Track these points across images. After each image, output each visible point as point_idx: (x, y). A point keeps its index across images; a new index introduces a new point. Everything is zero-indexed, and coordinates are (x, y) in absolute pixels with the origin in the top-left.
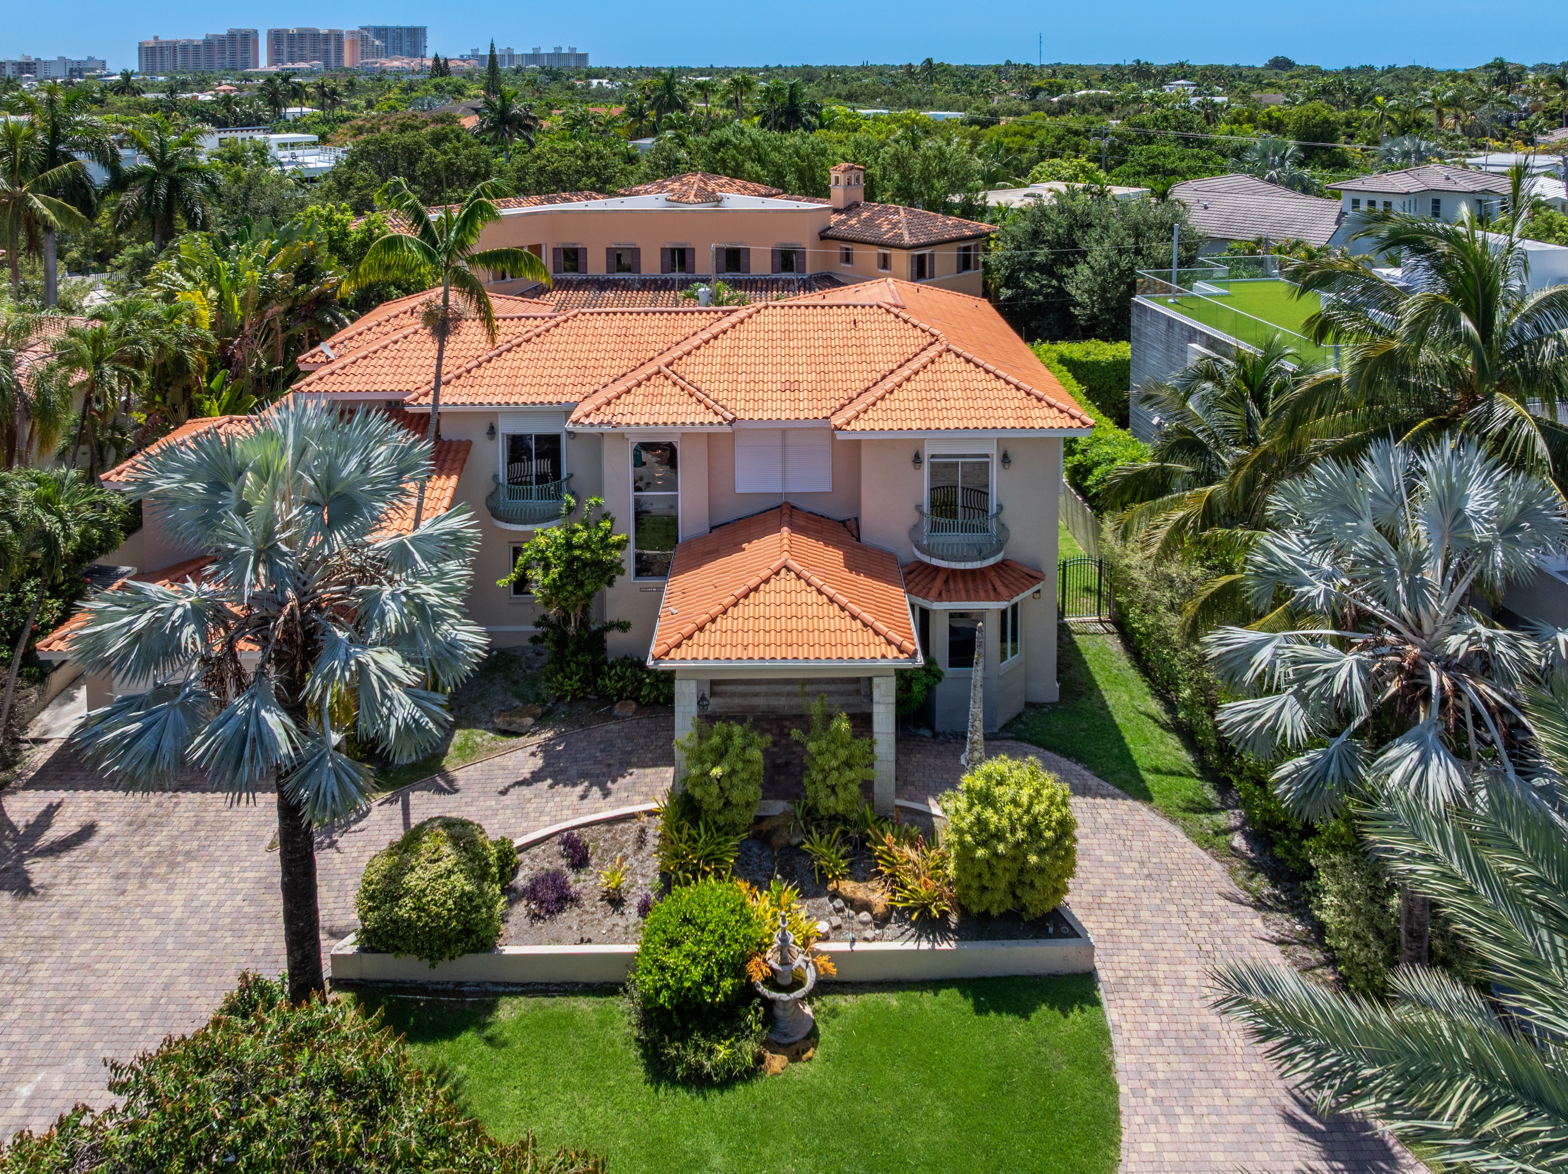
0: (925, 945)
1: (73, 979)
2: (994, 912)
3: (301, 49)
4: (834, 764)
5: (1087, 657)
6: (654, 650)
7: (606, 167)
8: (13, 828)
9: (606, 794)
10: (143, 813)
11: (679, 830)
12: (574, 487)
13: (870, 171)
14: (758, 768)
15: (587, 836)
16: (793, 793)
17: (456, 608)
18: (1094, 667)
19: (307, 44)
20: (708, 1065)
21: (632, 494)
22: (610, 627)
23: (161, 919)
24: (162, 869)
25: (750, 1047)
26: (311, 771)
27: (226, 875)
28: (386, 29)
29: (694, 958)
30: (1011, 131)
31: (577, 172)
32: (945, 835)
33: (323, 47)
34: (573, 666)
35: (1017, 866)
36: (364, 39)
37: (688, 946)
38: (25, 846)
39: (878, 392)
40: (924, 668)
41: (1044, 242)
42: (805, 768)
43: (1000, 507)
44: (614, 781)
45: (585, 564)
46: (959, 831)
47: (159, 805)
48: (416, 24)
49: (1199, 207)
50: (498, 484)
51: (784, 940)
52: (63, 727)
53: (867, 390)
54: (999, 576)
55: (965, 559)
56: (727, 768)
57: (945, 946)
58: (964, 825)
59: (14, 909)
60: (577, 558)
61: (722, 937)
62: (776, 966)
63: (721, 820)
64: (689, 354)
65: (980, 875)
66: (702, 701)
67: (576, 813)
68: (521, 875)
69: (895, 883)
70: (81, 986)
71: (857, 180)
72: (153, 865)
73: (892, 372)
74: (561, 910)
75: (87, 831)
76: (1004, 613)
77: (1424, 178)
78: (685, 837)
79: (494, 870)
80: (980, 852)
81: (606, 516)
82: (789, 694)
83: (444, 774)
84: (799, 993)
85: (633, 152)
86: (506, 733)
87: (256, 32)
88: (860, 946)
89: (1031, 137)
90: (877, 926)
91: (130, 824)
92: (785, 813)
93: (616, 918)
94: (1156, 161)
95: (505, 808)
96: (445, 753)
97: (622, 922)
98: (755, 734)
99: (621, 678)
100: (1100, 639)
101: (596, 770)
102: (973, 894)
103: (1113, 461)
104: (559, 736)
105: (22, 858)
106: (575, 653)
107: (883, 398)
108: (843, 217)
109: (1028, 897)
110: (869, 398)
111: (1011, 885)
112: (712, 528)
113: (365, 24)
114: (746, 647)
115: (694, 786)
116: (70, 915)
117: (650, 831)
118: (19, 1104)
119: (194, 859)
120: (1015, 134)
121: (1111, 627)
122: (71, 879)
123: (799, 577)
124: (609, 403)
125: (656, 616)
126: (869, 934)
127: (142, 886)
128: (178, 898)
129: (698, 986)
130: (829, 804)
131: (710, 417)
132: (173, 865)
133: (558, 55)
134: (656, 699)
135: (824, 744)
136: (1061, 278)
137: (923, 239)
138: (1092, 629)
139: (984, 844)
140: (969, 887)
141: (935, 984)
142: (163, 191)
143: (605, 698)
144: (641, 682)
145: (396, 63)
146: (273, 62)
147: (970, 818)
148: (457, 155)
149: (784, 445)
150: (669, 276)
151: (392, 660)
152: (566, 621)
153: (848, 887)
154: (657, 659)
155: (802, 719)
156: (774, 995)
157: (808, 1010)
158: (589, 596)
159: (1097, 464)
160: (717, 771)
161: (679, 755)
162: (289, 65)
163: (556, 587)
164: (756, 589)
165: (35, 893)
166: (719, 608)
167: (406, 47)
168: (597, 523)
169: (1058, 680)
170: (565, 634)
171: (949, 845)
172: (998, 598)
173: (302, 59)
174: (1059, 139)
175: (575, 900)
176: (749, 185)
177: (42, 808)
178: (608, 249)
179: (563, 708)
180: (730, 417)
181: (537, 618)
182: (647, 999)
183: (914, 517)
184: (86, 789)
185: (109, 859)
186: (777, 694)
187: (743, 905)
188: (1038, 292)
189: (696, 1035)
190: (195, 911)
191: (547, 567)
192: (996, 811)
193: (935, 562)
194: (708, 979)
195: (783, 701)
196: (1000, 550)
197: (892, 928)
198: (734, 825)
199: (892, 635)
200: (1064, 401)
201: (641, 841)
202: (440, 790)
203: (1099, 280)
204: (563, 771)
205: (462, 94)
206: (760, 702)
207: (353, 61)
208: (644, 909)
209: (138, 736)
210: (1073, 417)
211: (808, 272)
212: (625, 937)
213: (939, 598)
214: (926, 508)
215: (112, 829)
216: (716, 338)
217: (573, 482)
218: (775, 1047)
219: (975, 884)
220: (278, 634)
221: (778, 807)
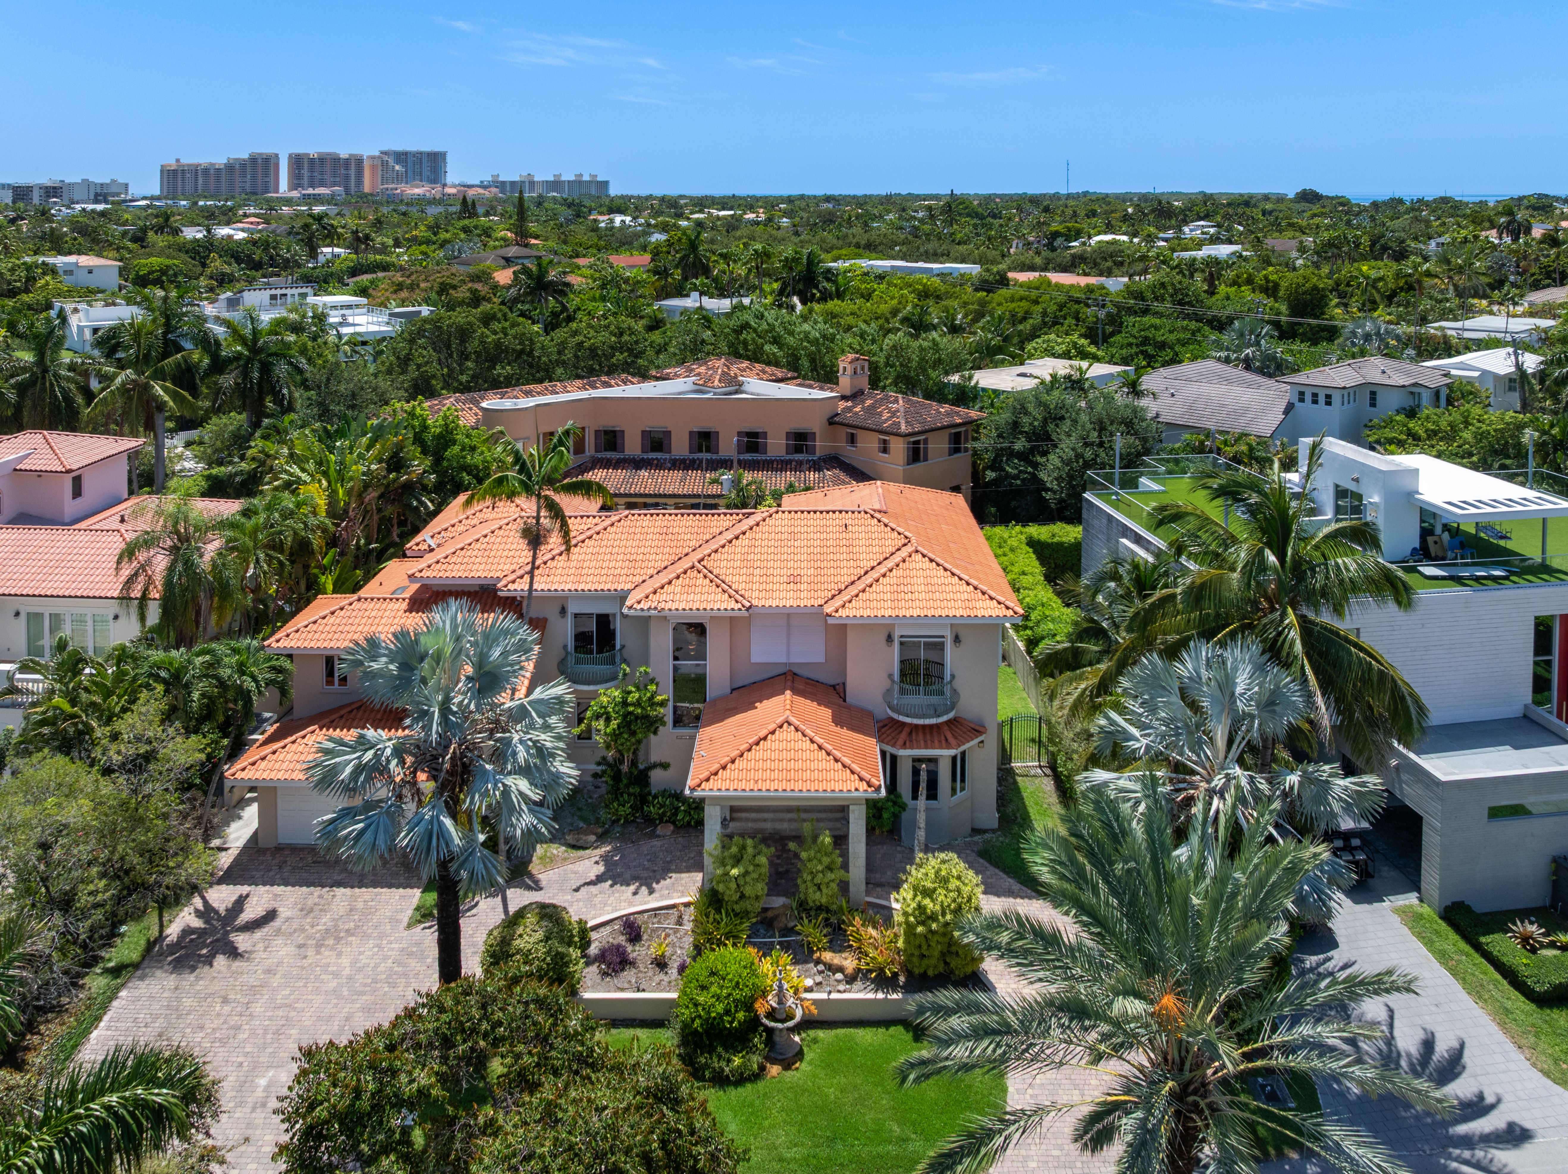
0: (880, 996)
1: (280, 1013)
2: (930, 973)
3: (322, 173)
4: (820, 868)
5: (1025, 795)
6: (690, 782)
7: (637, 342)
8: (216, 912)
9: (651, 892)
10: (310, 902)
11: (707, 916)
12: (626, 656)
13: (874, 359)
14: (765, 870)
15: (640, 919)
16: (790, 890)
17: (562, 750)
18: (1029, 802)
19: (328, 168)
20: (727, 1069)
21: (671, 662)
22: (655, 766)
23: (336, 975)
24: (331, 942)
25: (755, 1060)
26: (467, 859)
27: (378, 946)
28: (406, 154)
29: (718, 998)
30: (1017, 296)
31: (612, 348)
32: (898, 918)
33: (343, 171)
34: (626, 796)
35: (946, 940)
36: (384, 164)
37: (714, 989)
38: (227, 925)
39: (860, 585)
40: (887, 799)
41: (1021, 433)
42: (799, 871)
43: (953, 676)
44: (658, 882)
45: (637, 717)
46: (906, 914)
47: (321, 897)
48: (437, 149)
49: (1167, 394)
50: (567, 653)
51: (780, 987)
52: (237, 839)
53: (853, 583)
54: (951, 730)
55: (924, 716)
56: (742, 870)
57: (895, 996)
58: (910, 910)
59: (229, 967)
60: (631, 713)
61: (738, 983)
62: (775, 1005)
63: (737, 908)
64: (716, 551)
65: (920, 947)
66: (724, 823)
67: (631, 904)
68: (593, 946)
69: (861, 953)
70: (287, 1018)
71: (863, 368)
72: (324, 939)
73: (873, 568)
74: (623, 970)
75: (270, 916)
76: (954, 759)
77: (1363, 371)
78: (711, 919)
79: (577, 939)
80: (920, 929)
81: (652, 681)
82: (790, 820)
83: (531, 876)
84: (790, 1024)
85: (660, 316)
86: (574, 847)
87: (277, 155)
88: (834, 996)
89: (1036, 302)
90: (848, 983)
91: (302, 910)
92: (784, 906)
93: (662, 976)
94: (1147, 333)
95: (578, 900)
96: (530, 861)
97: (666, 979)
98: (763, 847)
99: (662, 806)
100: (1037, 781)
101: (645, 874)
102: (915, 960)
103: (1054, 635)
104: (615, 850)
105: (227, 933)
106: (627, 786)
107: (864, 591)
108: (849, 404)
109: (954, 963)
110: (853, 590)
111: (943, 954)
112: (733, 690)
113: (385, 148)
114: (756, 782)
115: (718, 882)
116: (269, 971)
117: (686, 918)
118: (260, 1089)
119: (353, 935)
120: (1021, 299)
121: (1048, 771)
122: (266, 947)
123: (797, 729)
124: (655, 593)
125: (689, 758)
126: (841, 987)
127: (318, 953)
128: (345, 961)
129: (720, 1016)
130: (816, 897)
131: (732, 605)
132: (338, 939)
133: (578, 183)
134: (689, 823)
135: (812, 853)
136: (1035, 465)
137: (918, 428)
138: (1033, 772)
139: (923, 923)
140: (912, 955)
141: (886, 1023)
142: (256, 375)
143: (650, 821)
144: (677, 809)
145: (417, 191)
146: (293, 186)
147: (914, 905)
148: (506, 335)
149: (789, 626)
150: (697, 456)
151: (523, 785)
152: (622, 762)
153: (827, 956)
154: (693, 790)
155: (798, 838)
156: (773, 1024)
157: (797, 1039)
158: (639, 742)
159: (1043, 638)
160: (735, 872)
161: (707, 860)
162: (310, 191)
163: (615, 736)
164: (765, 738)
165: (241, 956)
166: (737, 752)
167: (426, 172)
168: (646, 686)
169: (998, 811)
170: (619, 771)
171: (900, 925)
172: (949, 746)
173: (322, 184)
174: (1061, 307)
175: (633, 964)
176: (767, 369)
177: (234, 898)
178: (643, 432)
179: (617, 829)
180: (748, 604)
181: (598, 759)
182: (686, 1026)
183: (887, 683)
184: (264, 885)
185: (291, 934)
186: (781, 820)
187: (752, 964)
188: (1016, 477)
189: (720, 1049)
190: (360, 970)
191: (608, 720)
192: (933, 900)
193: (902, 718)
194: (727, 1012)
195: (785, 826)
196: (952, 709)
197: (858, 985)
198: (747, 912)
199: (864, 774)
200: (1003, 593)
201: (679, 922)
202: (529, 888)
203: (1067, 469)
204: (620, 875)
205: (489, 236)
206: (768, 826)
207: (373, 185)
208: (682, 969)
209: (362, 833)
210: (1007, 608)
211: (818, 453)
212: (669, 988)
213: (904, 746)
214: (896, 677)
215: (288, 914)
216: (737, 538)
217: (624, 651)
218: (774, 1061)
219: (916, 953)
220: (447, 766)
221: (778, 902)
